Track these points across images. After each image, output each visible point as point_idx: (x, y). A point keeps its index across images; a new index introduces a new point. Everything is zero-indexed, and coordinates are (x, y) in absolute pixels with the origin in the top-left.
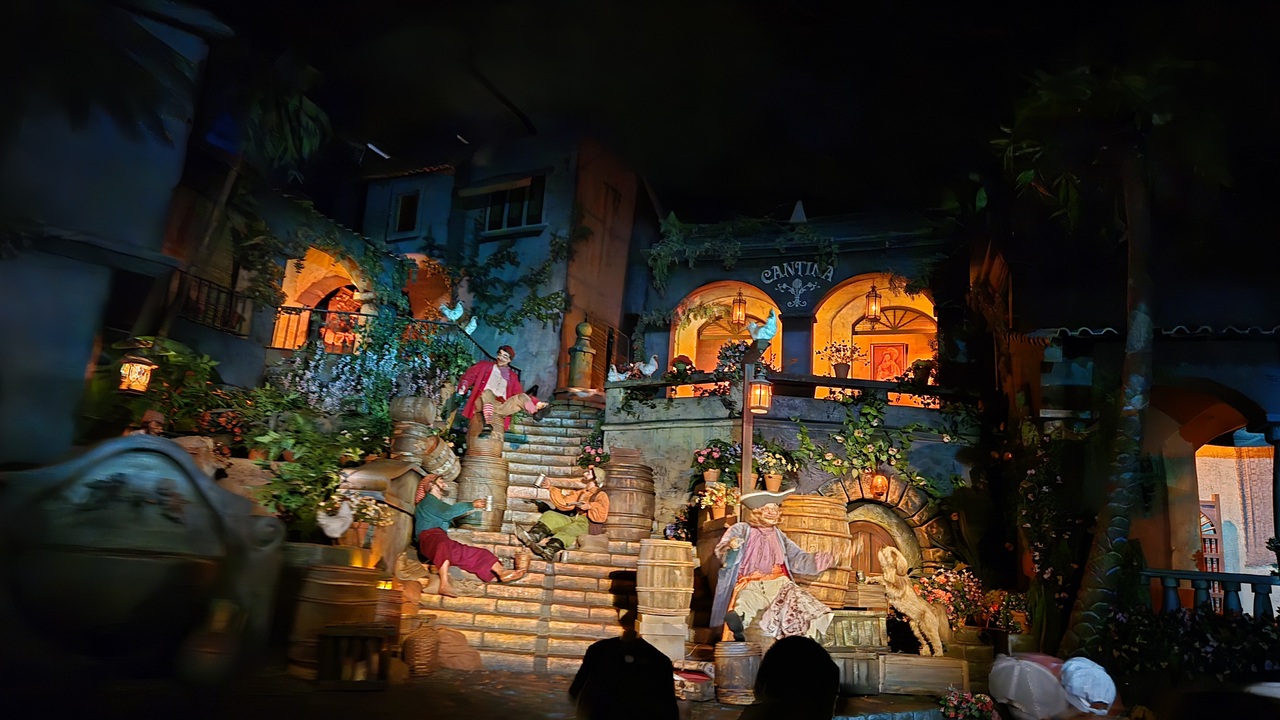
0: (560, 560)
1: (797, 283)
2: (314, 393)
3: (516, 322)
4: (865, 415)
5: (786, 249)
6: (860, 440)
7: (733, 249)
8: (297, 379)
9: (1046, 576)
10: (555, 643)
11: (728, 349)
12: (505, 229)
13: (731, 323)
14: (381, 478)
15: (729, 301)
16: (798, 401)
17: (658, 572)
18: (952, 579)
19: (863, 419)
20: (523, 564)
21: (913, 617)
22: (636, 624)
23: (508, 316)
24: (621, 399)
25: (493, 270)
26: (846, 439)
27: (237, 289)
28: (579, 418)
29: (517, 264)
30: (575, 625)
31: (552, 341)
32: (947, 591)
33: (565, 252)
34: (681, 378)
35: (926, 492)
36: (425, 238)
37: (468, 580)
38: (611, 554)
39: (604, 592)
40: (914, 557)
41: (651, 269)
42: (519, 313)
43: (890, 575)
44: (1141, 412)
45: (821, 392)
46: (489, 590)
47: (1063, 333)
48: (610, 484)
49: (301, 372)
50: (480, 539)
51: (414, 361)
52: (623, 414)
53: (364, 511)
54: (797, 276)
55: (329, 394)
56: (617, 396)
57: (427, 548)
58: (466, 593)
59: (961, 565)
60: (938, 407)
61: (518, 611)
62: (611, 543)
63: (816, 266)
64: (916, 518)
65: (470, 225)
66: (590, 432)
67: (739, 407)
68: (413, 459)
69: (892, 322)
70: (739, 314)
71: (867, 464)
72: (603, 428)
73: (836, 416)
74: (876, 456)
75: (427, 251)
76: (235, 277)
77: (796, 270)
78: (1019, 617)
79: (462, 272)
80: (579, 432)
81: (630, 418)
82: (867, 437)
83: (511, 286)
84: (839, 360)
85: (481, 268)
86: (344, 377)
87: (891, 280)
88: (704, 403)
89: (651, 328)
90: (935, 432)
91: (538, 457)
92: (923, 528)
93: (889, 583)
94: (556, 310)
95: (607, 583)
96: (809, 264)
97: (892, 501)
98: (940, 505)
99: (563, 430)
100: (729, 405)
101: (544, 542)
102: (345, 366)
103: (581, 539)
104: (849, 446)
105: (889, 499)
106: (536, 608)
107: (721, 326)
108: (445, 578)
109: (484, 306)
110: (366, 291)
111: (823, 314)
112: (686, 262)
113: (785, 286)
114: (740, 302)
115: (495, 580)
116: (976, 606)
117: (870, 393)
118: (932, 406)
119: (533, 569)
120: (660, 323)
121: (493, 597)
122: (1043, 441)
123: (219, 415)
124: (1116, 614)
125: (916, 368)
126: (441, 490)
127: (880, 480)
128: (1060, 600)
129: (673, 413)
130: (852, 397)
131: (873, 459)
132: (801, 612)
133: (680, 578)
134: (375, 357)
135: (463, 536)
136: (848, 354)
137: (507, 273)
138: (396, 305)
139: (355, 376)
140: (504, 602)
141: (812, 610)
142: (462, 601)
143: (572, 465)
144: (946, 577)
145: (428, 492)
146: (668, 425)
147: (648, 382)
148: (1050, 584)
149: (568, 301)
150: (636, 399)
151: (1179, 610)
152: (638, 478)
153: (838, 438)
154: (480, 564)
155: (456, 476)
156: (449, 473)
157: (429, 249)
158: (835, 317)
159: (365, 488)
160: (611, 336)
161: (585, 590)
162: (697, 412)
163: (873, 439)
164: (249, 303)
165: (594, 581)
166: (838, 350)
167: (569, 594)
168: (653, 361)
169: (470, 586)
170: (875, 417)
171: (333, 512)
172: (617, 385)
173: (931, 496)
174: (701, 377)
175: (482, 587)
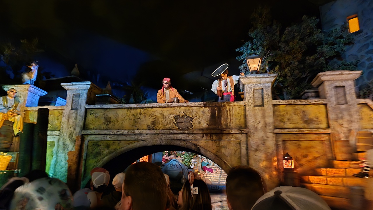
10: (221, 180)
14: (197, 160)
20: (217, 170)
30: (224, 178)
57: (204, 169)
58: (209, 175)
106: (219, 176)
108: (206, 173)
115: (213, 173)
135: (209, 167)
140: (215, 175)
142: (209, 176)
145: (203, 161)
154: (211, 171)
167: (223, 174)
171: (192, 165)
175: (211, 174)
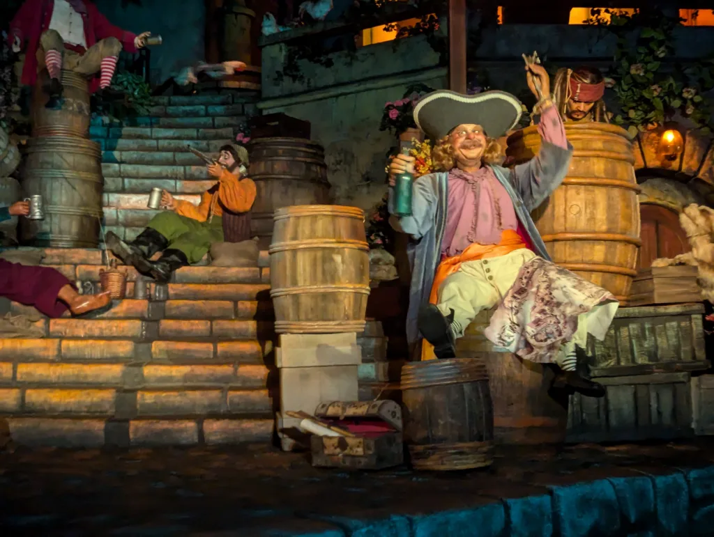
4: (646, 42)
6: (639, 80)
10: (149, 398)
16: (543, 30)
17: (303, 262)
19: (642, 50)
22: (276, 354)
24: (282, 59)
26: (618, 81)
28: (232, 103)
37: (15, 314)
39: (245, 318)
45: (579, 16)
46: (51, 329)
50: (53, 259)
52: (287, 83)
56: (275, 56)
58: (16, 334)
61: (95, 355)
71: (651, 115)
72: (260, 106)
74: (664, 102)
80: (230, 120)
81: (298, 86)
82: (651, 76)
93: (702, 263)
95: (251, 307)
97: (689, 169)
99: (208, 120)
100: (439, 43)
101: (157, 256)
103: (214, 250)
105: (684, 167)
106: (125, 348)
115: (68, 312)
117: (652, 9)
121: (57, 337)
127: (670, 137)
131: (661, 107)
132: (558, 304)
133: (341, 268)
146: (352, 88)
147: (320, 29)
150: (304, 56)
154: (42, 291)
163: (659, 78)
170: (660, 44)
172: (274, 40)
174: (396, 8)
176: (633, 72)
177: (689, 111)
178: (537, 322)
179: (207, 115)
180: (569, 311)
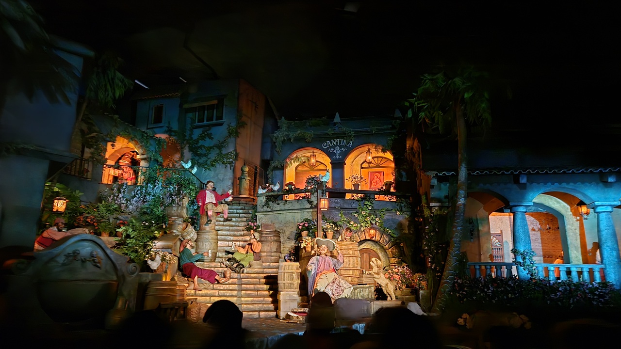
0: (243, 272)
1: (338, 148)
2: (123, 204)
3: (213, 166)
4: (366, 205)
5: (332, 134)
6: (364, 216)
7: (309, 134)
8: (115, 198)
9: (433, 267)
10: (245, 306)
11: (309, 179)
12: (205, 122)
13: (309, 164)
14: (170, 243)
15: (309, 155)
16: (339, 200)
17: (286, 275)
18: (400, 270)
19: (365, 207)
20: (228, 275)
21: (383, 285)
22: (278, 296)
23: (209, 163)
24: (264, 201)
25: (200, 141)
26: (359, 215)
27: (84, 157)
28: (245, 209)
29: (212, 139)
30: (252, 299)
31: (229, 174)
32: (398, 275)
33: (234, 133)
34: (290, 192)
35: (391, 235)
36: (167, 127)
37: (206, 283)
38: (264, 268)
39: (262, 284)
40: (386, 262)
41: (275, 143)
42: (214, 161)
43: (375, 269)
44: (464, 205)
45: (348, 196)
46: (214, 287)
47: (437, 174)
48: (262, 239)
49: (117, 194)
50: (207, 266)
51: (170, 188)
52: (265, 208)
53: (165, 258)
54: (337, 145)
55: (131, 204)
56: (262, 200)
57: (187, 270)
58: (206, 289)
59: (404, 264)
60: (395, 200)
61: (228, 295)
62: (264, 264)
63: (345, 141)
64: (387, 246)
65: (189, 121)
66: (250, 215)
67: (315, 203)
68: (177, 233)
69: (377, 162)
70: (313, 161)
71: (367, 225)
72: (256, 214)
73: (354, 206)
75: (168, 133)
76: (83, 152)
77: (337, 143)
78: (424, 283)
79: (185, 142)
80: (245, 215)
81: (269, 209)
82: (367, 214)
83: (210, 148)
84: (355, 182)
85: (194, 140)
86: (137, 196)
87: (376, 147)
88: (300, 202)
89: (276, 168)
90: (394, 211)
91: (228, 227)
92: (390, 250)
93: (375, 273)
94: (231, 160)
95: (264, 281)
96: (342, 140)
97: (377, 240)
98: (396, 240)
99: (238, 215)
100: (310, 203)
101: (235, 265)
102: (138, 191)
103: (251, 263)
104: (360, 218)
106: (235, 293)
107: (305, 166)
108: (196, 283)
109: (197, 158)
110: (142, 154)
111: (348, 161)
112: (290, 139)
113: (332, 149)
114: (314, 156)
115: (216, 282)
116: (409, 280)
117: (368, 196)
118: (392, 200)
119: (231, 277)
120: (279, 166)
121: (217, 290)
122: (431, 216)
123: (87, 217)
124: (458, 280)
125: (386, 185)
126: (191, 246)
127: (372, 231)
128: (438, 276)
129: (287, 206)
130: (361, 198)
131: (370, 223)
132: (341, 286)
133: (295, 277)
134: (152, 187)
136: (359, 179)
137: (208, 143)
138: (157, 160)
139: (143, 195)
140: (222, 291)
141: (345, 286)
143: (243, 231)
144: (398, 270)
145: (185, 247)
146: (285, 212)
147: (276, 193)
148: (435, 270)
149: (237, 156)
150: (271, 201)
151: (480, 277)
152: (274, 236)
153: (355, 215)
154: (210, 276)
155: (195, 239)
156: (192, 238)
157: (169, 131)
158: (353, 161)
159: (164, 248)
160: (256, 170)
161: (255, 284)
162: (297, 206)
163: (370, 214)
164: (90, 163)
165: (258, 280)
166: (355, 178)
167: (248, 286)
168: (277, 184)
169: (206, 286)
170: (370, 206)
171: (153, 259)
172: (262, 195)
173: (392, 237)
174: (299, 191)
175: (212, 286)
176: (362, 213)
177: (377, 224)
178: (336, 290)
179: (237, 213)
180: (343, 288)
